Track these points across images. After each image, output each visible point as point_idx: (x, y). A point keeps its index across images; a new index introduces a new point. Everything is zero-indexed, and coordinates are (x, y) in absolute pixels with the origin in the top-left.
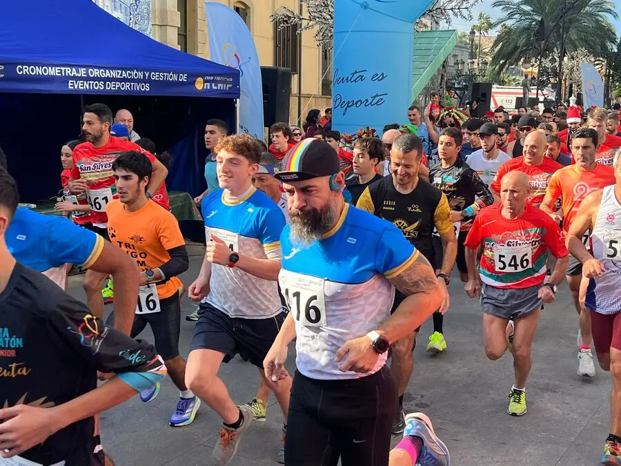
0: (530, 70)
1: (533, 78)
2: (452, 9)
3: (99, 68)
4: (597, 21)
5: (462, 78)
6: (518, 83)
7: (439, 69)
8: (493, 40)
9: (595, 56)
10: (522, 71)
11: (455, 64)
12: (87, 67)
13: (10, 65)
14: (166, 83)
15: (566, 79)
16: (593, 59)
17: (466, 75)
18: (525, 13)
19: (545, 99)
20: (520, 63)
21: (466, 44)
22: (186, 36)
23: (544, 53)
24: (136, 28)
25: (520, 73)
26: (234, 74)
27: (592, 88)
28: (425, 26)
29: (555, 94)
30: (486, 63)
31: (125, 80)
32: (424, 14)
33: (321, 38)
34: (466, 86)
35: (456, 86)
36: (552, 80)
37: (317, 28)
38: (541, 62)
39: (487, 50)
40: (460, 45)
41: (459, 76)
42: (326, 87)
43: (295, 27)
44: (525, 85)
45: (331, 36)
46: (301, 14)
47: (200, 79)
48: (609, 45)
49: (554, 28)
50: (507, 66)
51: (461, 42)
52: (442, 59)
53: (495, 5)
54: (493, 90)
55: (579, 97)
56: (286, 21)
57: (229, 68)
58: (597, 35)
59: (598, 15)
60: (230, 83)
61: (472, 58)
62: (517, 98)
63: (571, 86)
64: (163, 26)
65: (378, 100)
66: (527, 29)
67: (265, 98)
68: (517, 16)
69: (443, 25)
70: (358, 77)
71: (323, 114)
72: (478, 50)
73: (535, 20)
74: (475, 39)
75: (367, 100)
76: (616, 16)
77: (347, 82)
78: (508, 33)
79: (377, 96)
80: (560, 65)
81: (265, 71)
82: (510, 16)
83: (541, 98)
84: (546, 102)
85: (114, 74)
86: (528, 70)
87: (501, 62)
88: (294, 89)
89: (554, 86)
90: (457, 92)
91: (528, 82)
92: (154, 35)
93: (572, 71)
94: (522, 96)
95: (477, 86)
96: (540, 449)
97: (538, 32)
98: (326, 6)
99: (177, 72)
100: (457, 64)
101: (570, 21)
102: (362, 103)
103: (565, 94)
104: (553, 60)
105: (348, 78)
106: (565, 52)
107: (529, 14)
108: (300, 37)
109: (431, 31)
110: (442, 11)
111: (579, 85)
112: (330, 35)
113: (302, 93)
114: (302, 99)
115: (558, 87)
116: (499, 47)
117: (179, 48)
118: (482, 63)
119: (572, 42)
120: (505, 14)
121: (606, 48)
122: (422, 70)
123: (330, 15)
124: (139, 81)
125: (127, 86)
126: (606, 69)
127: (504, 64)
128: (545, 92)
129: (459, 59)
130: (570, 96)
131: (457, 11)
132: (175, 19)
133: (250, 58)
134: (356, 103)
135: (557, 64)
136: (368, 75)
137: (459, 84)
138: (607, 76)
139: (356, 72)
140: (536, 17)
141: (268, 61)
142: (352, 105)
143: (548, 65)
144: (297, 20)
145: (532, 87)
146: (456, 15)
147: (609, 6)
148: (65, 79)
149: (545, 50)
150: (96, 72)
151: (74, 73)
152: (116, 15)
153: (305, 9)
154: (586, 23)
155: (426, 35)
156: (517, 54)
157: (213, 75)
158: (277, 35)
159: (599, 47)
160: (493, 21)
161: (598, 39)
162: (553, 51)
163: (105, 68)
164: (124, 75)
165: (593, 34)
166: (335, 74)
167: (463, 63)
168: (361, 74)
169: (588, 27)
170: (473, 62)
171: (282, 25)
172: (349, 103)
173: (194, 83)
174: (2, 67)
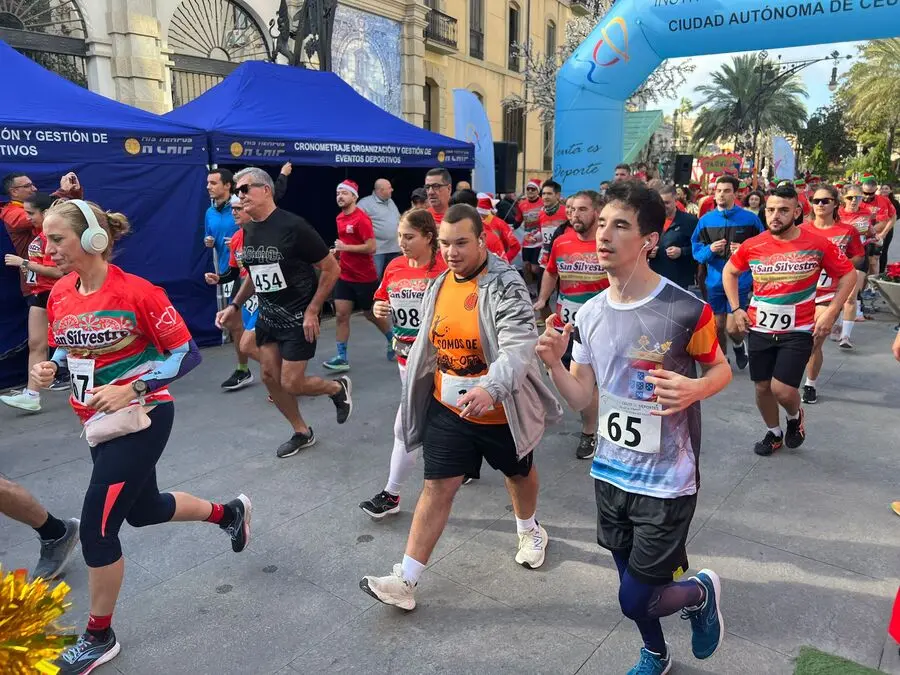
0: (727, 145)
2: (659, 90)
3: (360, 144)
4: (790, 101)
5: (666, 154)
7: (646, 146)
8: (694, 122)
9: (787, 133)
10: (719, 147)
12: (350, 143)
13: (290, 142)
14: (413, 157)
15: (759, 153)
16: (784, 136)
17: (669, 152)
18: (723, 96)
20: (718, 140)
21: (670, 125)
22: (429, 121)
23: (739, 131)
26: (470, 148)
28: (635, 105)
30: (687, 142)
31: (381, 154)
33: (543, 119)
34: (669, 161)
35: (660, 161)
37: (540, 109)
38: (737, 138)
39: (687, 130)
40: (663, 125)
41: (663, 153)
42: (547, 162)
43: (521, 111)
45: (553, 116)
46: (526, 98)
47: (441, 153)
48: (799, 121)
49: (749, 107)
50: (706, 143)
51: (666, 123)
52: (649, 135)
53: (696, 89)
54: (693, 164)
55: (771, 167)
56: (514, 105)
57: (467, 143)
58: (792, 115)
59: (790, 96)
60: (466, 155)
61: (674, 137)
63: (764, 159)
64: (411, 113)
65: (593, 169)
66: (723, 110)
67: (496, 168)
68: (716, 99)
70: (576, 149)
72: (680, 131)
73: (732, 102)
74: (678, 120)
75: (583, 169)
76: (807, 96)
77: (566, 153)
78: (706, 117)
79: (592, 165)
80: (755, 140)
81: (497, 145)
82: (710, 99)
85: (372, 149)
86: (724, 146)
87: (701, 140)
88: (520, 166)
89: (748, 159)
92: (406, 119)
95: (680, 158)
97: (735, 112)
98: (549, 90)
99: (424, 148)
100: (661, 142)
101: (765, 102)
102: (579, 171)
104: (749, 136)
105: (567, 150)
106: (759, 129)
107: (727, 97)
108: (526, 118)
109: (640, 111)
110: (650, 92)
111: (771, 159)
112: (551, 115)
113: (526, 168)
114: (527, 174)
115: (751, 159)
116: (697, 129)
117: (424, 127)
118: (684, 141)
119: (766, 120)
120: (705, 97)
121: (798, 125)
122: (631, 145)
123: (552, 98)
124: (392, 155)
125: (382, 160)
126: (797, 144)
127: (703, 142)
129: (663, 138)
130: (763, 168)
131: (663, 92)
132: (421, 107)
134: (574, 172)
135: (752, 140)
136: (585, 148)
138: (798, 150)
139: (574, 145)
140: (734, 100)
141: (498, 137)
142: (570, 174)
143: (744, 140)
144: (522, 103)
147: (801, 87)
148: (333, 154)
149: (741, 128)
150: (357, 148)
151: (340, 148)
152: (375, 103)
153: (530, 94)
154: (779, 104)
155: (635, 115)
156: (715, 132)
157: (453, 149)
158: (506, 116)
159: (791, 124)
160: (693, 104)
161: (789, 117)
162: (747, 129)
163: (365, 144)
164: (380, 150)
165: (786, 112)
166: (556, 147)
167: (667, 141)
168: (579, 146)
169: (781, 107)
170: (675, 141)
171: (510, 108)
172: (567, 172)
173: (437, 156)
174: (283, 144)
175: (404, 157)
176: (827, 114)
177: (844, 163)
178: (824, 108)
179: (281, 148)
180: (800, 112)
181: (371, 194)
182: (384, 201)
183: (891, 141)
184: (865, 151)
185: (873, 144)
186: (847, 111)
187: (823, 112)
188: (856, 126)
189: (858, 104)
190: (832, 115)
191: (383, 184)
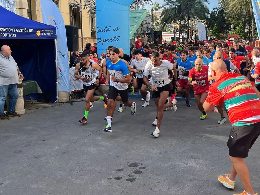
0: (176, 26)
1: (177, 29)
2: (144, 1)
4: (202, 5)
5: (149, 29)
6: (171, 31)
9: (201, 20)
10: (173, 26)
11: (146, 24)
14: (23, 33)
15: (190, 29)
17: (151, 28)
18: (173, 2)
19: (183, 37)
20: (172, 23)
21: (150, 15)
22: (31, 13)
24: (9, 10)
25: (172, 27)
26: (53, 29)
27: (201, 32)
29: (186, 35)
30: (158, 23)
31: (5, 32)
32: (133, 3)
33: (90, 13)
34: (151, 33)
35: (147, 33)
37: (88, 9)
38: (180, 22)
39: (158, 18)
40: (148, 16)
41: (148, 29)
42: (93, 34)
43: (79, 9)
44: (174, 32)
45: (95, 12)
46: (81, 3)
47: (38, 31)
48: (206, 14)
49: (185, 8)
50: (167, 24)
51: (148, 14)
54: (163, 34)
55: (196, 35)
56: (75, 6)
57: (52, 26)
58: (203, 12)
59: (202, 3)
61: (152, 21)
62: (171, 37)
63: (192, 32)
64: (21, 9)
65: (116, 39)
66: (173, 9)
67: (67, 39)
68: (170, 4)
69: (141, 7)
70: (107, 29)
71: (92, 45)
72: (155, 18)
73: (177, 5)
74: (154, 13)
75: (111, 39)
76: (209, 3)
77: (103, 31)
78: (167, 10)
79: (115, 37)
80: (188, 23)
81: (67, 27)
82: (167, 4)
83: (181, 37)
84: (183, 38)
86: (175, 26)
87: (164, 23)
88: (80, 35)
89: (186, 32)
90: (147, 35)
91: (176, 31)
92: (17, 12)
94: (173, 36)
95: (156, 32)
96: (192, 183)
97: (179, 10)
99: (29, 29)
101: (191, 5)
102: (109, 40)
103: (190, 35)
104: (185, 22)
105: (103, 30)
106: (190, 18)
107: (175, 3)
108: (81, 13)
109: (136, 10)
110: (141, 1)
111: (195, 31)
112: (94, 12)
113: (83, 36)
114: (83, 39)
116: (162, 18)
117: (28, 18)
118: (157, 23)
119: (192, 14)
120: (165, 3)
121: (206, 16)
122: (133, 26)
123: (94, 3)
124: (11, 33)
125: (6, 35)
126: (206, 25)
128: (182, 34)
129: (147, 22)
130: (192, 36)
131: (146, 1)
132: (26, 6)
133: (60, 22)
134: (107, 40)
135: (187, 23)
136: (111, 29)
137: (148, 32)
138: (206, 27)
139: (106, 27)
140: (178, 4)
141: (68, 24)
142: (105, 41)
143: (184, 23)
144: (79, 5)
146: (146, 3)
149: (182, 17)
153: (83, 1)
154: (197, 6)
155: (135, 12)
156: (170, 19)
157: (44, 29)
158: (71, 12)
159: (203, 16)
160: (160, 6)
161: (202, 13)
162: (185, 18)
164: (4, 30)
165: (201, 10)
166: (97, 28)
167: (149, 23)
168: (109, 28)
169: (198, 8)
170: (153, 23)
171: (73, 8)
172: (104, 40)
173: (36, 33)
175: (17, 33)
176: (218, 11)
177: (226, 33)
178: (216, 9)
180: (206, 10)
182: (7, 57)
183: (245, 23)
184: (235, 28)
185: (238, 25)
186: (226, 10)
187: (216, 10)
188: (230, 17)
189: (230, 7)
190: (220, 12)
191: (6, 48)
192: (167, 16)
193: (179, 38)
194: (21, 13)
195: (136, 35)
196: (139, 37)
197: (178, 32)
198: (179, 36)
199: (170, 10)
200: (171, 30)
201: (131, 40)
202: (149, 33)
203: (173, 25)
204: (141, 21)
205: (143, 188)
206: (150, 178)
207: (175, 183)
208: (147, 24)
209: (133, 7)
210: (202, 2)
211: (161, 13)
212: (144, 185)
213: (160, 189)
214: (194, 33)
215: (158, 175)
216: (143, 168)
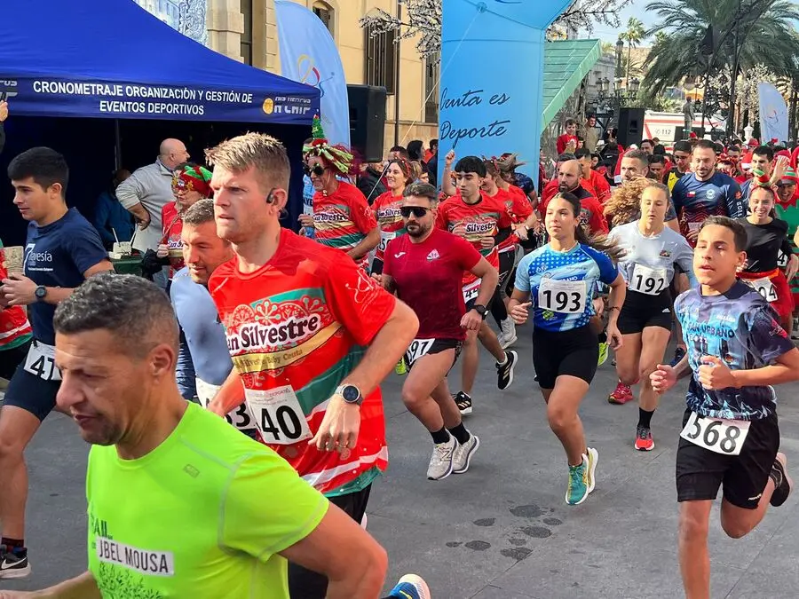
0: (693, 91)
1: (698, 102)
2: (594, 12)
3: (140, 85)
4: (781, 29)
5: (606, 101)
6: (679, 109)
7: (576, 90)
9: (777, 74)
10: (684, 94)
11: (597, 83)
12: (124, 83)
13: (26, 81)
14: (225, 105)
15: (740, 103)
16: (774, 79)
17: (611, 97)
18: (687, 18)
19: (713, 129)
20: (681, 83)
21: (612, 57)
22: (251, 46)
23: (712, 70)
24: (188, 34)
25: (680, 95)
26: (313, 95)
27: (773, 115)
28: (560, 34)
29: (725, 122)
30: (636, 83)
31: (172, 101)
32: (557, 20)
33: (425, 49)
34: (611, 112)
35: (599, 111)
36: (722, 105)
37: (420, 35)
38: (708, 82)
39: (638, 66)
40: (604, 58)
41: (602, 99)
42: (431, 111)
43: (391, 34)
44: (687, 111)
45: (438, 46)
46: (399, 17)
47: (269, 101)
48: (795, 59)
49: (725, 37)
50: (664, 86)
51: (605, 55)
52: (581, 77)
53: (650, 7)
54: (646, 117)
55: (756, 124)
56: (380, 27)
57: (306, 86)
58: (784, 50)
59: (782, 22)
60: (307, 105)
61: (618, 76)
62: (677, 127)
63: (746, 112)
64: (222, 32)
65: (497, 129)
66: (687, 39)
67: (352, 125)
68: (678, 22)
69: (582, 33)
70: (472, 99)
72: (626, 66)
73: (701, 27)
74: (623, 51)
75: (484, 129)
77: (458, 105)
78: (666, 43)
79: (496, 123)
80: (733, 85)
81: (352, 90)
82: (669, 22)
83: (708, 128)
84: (714, 133)
85: (158, 93)
86: (691, 92)
87: (657, 81)
88: (391, 114)
89: (724, 113)
90: (600, 119)
91: (691, 107)
92: (210, 42)
93: (747, 93)
94: (683, 125)
95: (625, 112)
97: (704, 42)
98: (432, 7)
99: (241, 92)
100: (599, 83)
101: (746, 29)
102: (477, 132)
103: (739, 124)
104: (724, 80)
105: (459, 100)
106: (739, 69)
107: (694, 20)
108: (398, 46)
109: (567, 41)
110: (581, 14)
111: (756, 112)
112: (436, 44)
113: (400, 119)
114: (400, 127)
115: (728, 114)
117: (241, 60)
118: (632, 83)
119: (748, 56)
120: (663, 19)
121: (792, 64)
122: (554, 90)
123: (437, 19)
124: (189, 102)
125: (175, 109)
126: (792, 91)
127: (660, 84)
128: (713, 120)
129: (602, 78)
130: (745, 125)
131: (601, 15)
132: (238, 23)
133: (333, 74)
134: (470, 133)
135: (728, 85)
136: (485, 97)
137: (602, 108)
138: (793, 100)
139: (469, 93)
141: (356, 77)
142: (464, 135)
143: (718, 85)
144: (394, 25)
145: (696, 114)
146: (600, 20)
147: (795, 10)
148: (95, 100)
149: (714, 67)
150: (136, 91)
151: (107, 91)
152: (161, 16)
153: (404, 11)
154: (767, 32)
155: (561, 46)
156: (676, 72)
157: (286, 95)
158: (368, 44)
159: (782, 64)
160: (646, 29)
162: (723, 68)
163: (147, 85)
164: (171, 94)
165: (775, 46)
166: (444, 94)
167: (608, 82)
168: (477, 95)
169: (769, 37)
170: (621, 81)
171: (375, 31)
172: (460, 132)
173: (261, 105)
174: (15, 83)
175: (208, 105)
179: (11, 89)
180: (794, 45)
181: (153, 161)
191: (174, 147)
192: (667, 60)
193: (701, 132)
194: (223, 44)
195: (562, 119)
196: (571, 122)
197: (698, 111)
198: (700, 126)
199: (678, 43)
200: (679, 105)
201: (546, 133)
202: (605, 112)
203: (686, 92)
204: (581, 74)
205: (550, 579)
206: (575, 552)
207: (652, 572)
208: (601, 83)
209: (555, 31)
210: (784, 19)
211: (648, 52)
212: (556, 571)
213: (604, 588)
214: (753, 117)
215: (599, 546)
216: (555, 522)
